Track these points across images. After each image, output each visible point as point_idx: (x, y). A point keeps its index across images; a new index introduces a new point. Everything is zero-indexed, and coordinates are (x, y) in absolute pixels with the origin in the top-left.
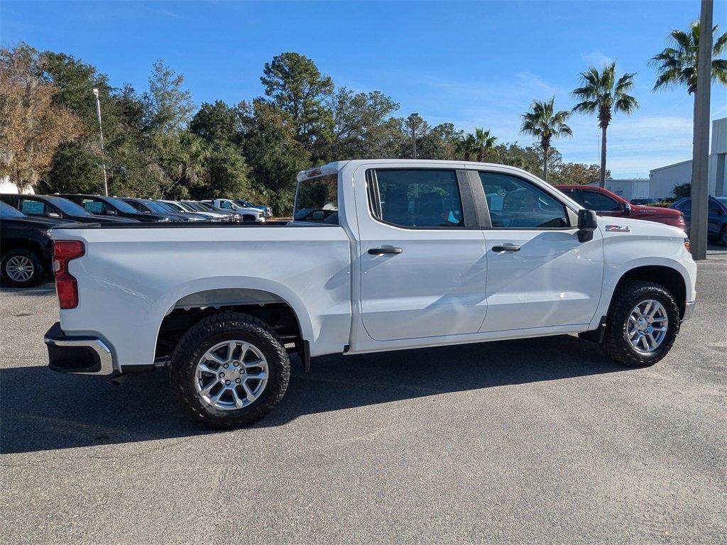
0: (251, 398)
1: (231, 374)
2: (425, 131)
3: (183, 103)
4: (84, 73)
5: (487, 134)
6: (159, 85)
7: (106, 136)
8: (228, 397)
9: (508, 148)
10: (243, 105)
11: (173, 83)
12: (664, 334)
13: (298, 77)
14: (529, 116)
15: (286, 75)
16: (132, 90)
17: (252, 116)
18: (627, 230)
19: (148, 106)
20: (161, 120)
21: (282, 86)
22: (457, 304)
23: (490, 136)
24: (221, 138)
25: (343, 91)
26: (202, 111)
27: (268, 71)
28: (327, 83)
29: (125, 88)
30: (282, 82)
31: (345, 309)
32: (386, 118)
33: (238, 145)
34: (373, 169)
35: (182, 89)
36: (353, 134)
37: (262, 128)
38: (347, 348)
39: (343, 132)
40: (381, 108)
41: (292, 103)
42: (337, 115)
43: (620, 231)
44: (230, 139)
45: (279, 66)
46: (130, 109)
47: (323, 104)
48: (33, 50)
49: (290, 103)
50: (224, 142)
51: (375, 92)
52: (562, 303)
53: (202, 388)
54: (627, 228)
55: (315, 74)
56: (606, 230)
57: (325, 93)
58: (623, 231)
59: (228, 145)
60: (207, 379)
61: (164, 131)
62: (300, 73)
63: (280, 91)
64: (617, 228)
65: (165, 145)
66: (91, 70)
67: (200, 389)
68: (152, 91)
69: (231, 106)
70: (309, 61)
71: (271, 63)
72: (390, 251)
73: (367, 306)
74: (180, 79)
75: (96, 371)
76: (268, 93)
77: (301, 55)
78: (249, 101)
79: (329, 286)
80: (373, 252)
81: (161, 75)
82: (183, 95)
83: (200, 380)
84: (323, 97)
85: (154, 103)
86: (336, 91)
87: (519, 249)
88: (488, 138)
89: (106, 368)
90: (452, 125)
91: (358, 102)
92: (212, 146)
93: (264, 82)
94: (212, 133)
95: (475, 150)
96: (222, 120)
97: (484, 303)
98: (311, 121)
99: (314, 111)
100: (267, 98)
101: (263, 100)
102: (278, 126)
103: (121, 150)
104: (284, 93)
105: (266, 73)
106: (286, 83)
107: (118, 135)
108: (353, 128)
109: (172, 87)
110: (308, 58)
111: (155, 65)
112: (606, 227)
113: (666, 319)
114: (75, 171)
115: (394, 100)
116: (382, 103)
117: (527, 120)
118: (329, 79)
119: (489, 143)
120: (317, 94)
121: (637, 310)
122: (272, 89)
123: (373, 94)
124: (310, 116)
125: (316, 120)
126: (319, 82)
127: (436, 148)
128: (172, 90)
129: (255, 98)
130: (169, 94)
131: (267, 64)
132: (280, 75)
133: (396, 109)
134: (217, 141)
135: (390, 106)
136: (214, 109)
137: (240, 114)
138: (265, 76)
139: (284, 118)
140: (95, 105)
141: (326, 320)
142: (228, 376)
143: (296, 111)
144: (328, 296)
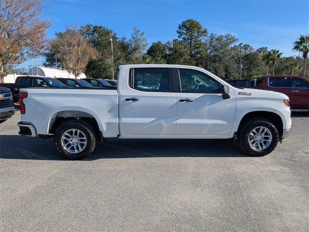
0: (81, 150)
1: (74, 141)
2: (251, 51)
3: (144, 43)
4: (107, 33)
5: (278, 52)
6: (135, 36)
7: (114, 56)
8: (73, 149)
9: (295, 58)
10: (168, 43)
11: (140, 35)
12: (270, 143)
13: (192, 29)
14: (297, 42)
15: (188, 29)
16: (125, 38)
17: (172, 47)
18: (250, 94)
19: (131, 44)
20: (135, 50)
21: (185, 34)
22: (163, 122)
23: (279, 53)
24: (158, 56)
25: (212, 34)
26: (152, 46)
27: (180, 28)
28: (205, 31)
29: (123, 38)
30: (185, 32)
31: (116, 120)
32: (232, 45)
33: (165, 59)
34: (133, 68)
35: (143, 37)
36: (216, 53)
37: (175, 52)
38: (119, 136)
39: (211, 52)
40: (230, 41)
41: (189, 41)
42: (209, 45)
43: (245, 95)
44: (162, 57)
45: (185, 25)
46: (124, 46)
47: (203, 41)
48: (91, 25)
49: (188, 41)
50: (160, 58)
51: (228, 34)
52: (213, 125)
53: (64, 144)
54: (250, 93)
55: (200, 28)
56: (238, 94)
57: (204, 36)
58: (248, 95)
59: (161, 59)
60: (66, 141)
61: (136, 54)
62: (193, 28)
63: (185, 36)
64: (245, 94)
65: (136, 59)
66: (111, 32)
67: (63, 145)
68: (132, 39)
69: (163, 43)
70: (198, 22)
71: (181, 24)
72: (134, 100)
73: (125, 120)
74: (143, 33)
75: (30, 135)
76: (179, 37)
77: (194, 20)
78: (171, 41)
79: (110, 112)
80: (127, 100)
81: (136, 32)
82: (144, 40)
83: (63, 142)
84: (203, 37)
85: (133, 43)
86: (209, 35)
87: (192, 101)
88: (278, 53)
89: (34, 135)
90: (266, 48)
91: (219, 39)
92: (155, 60)
93: (178, 32)
94: (155, 55)
95: (271, 59)
96: (159, 49)
97: (175, 122)
98: (197, 48)
99: (199, 44)
100: (179, 39)
101: (177, 40)
102: (182, 50)
103: (119, 62)
104: (186, 36)
105: (179, 28)
106: (187, 32)
107: (118, 56)
108: (216, 50)
109: (140, 36)
110: (197, 21)
111: (133, 28)
112: (239, 93)
113: (271, 136)
114: (102, 70)
115: (236, 37)
116: (230, 39)
117: (296, 44)
118: (206, 29)
119: (279, 56)
120: (201, 36)
121: (254, 130)
122: (181, 35)
123: (227, 35)
124: (197, 46)
125: (199, 47)
126: (201, 31)
127: (255, 58)
128: (140, 38)
129: (174, 39)
130: (139, 39)
131: (180, 25)
132: (185, 29)
133: (237, 41)
134: (157, 58)
135: (234, 40)
136: (157, 44)
137: (167, 46)
138: (178, 30)
139: (185, 47)
140: (111, 45)
141: (108, 124)
142: (73, 141)
143: (191, 44)
144: (109, 115)
